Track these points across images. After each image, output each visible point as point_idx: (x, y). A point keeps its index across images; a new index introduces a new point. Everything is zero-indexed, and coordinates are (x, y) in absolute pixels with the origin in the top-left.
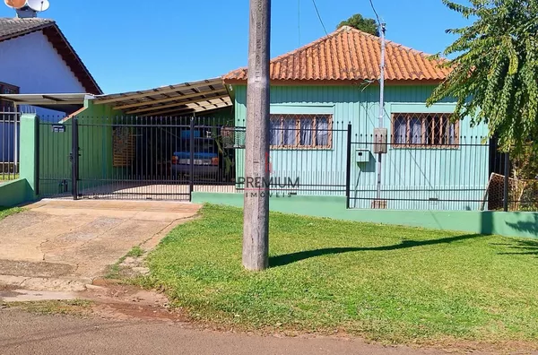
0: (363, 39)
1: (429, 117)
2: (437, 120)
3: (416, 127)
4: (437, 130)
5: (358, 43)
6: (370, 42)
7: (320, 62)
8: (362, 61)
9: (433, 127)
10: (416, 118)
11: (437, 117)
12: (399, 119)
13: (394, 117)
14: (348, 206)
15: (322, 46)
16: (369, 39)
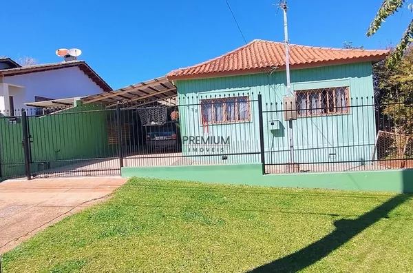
0: (268, 45)
1: (324, 92)
2: (331, 93)
3: (314, 100)
4: (331, 101)
5: (265, 48)
6: (273, 46)
7: (238, 61)
8: (268, 56)
9: (328, 99)
10: (313, 93)
11: (330, 91)
12: (301, 95)
13: (297, 94)
14: (264, 173)
15: (240, 52)
16: (273, 45)
